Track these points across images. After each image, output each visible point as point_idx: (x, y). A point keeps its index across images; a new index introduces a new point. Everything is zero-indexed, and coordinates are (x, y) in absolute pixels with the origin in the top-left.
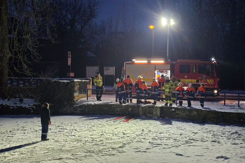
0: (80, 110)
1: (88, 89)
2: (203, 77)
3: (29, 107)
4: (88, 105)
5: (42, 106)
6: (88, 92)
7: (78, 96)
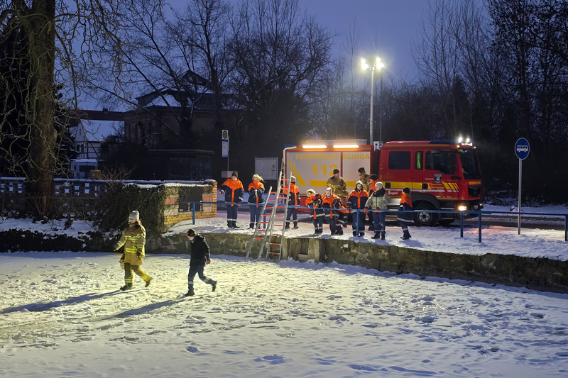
0: (174, 245)
2: (435, 178)
7: (178, 216)
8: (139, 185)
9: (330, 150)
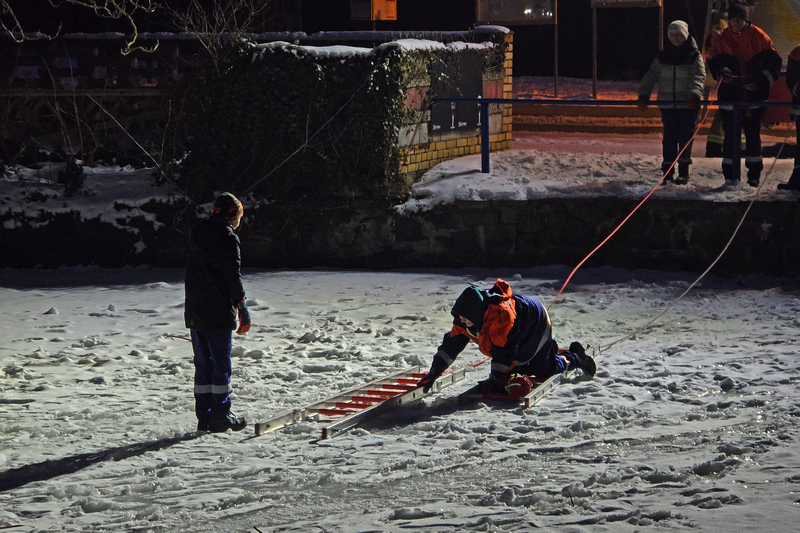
1: (485, 102)
3: (120, 221)
4: (491, 201)
5: (201, 210)
6: (491, 119)
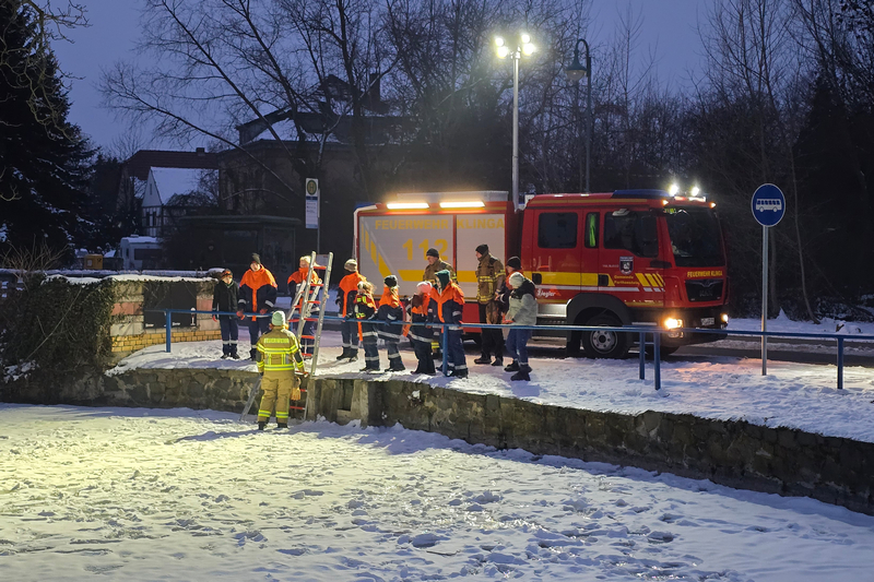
0: (127, 390)
2: (622, 263)
7: (141, 336)
8: (69, 279)
9: (434, 211)
